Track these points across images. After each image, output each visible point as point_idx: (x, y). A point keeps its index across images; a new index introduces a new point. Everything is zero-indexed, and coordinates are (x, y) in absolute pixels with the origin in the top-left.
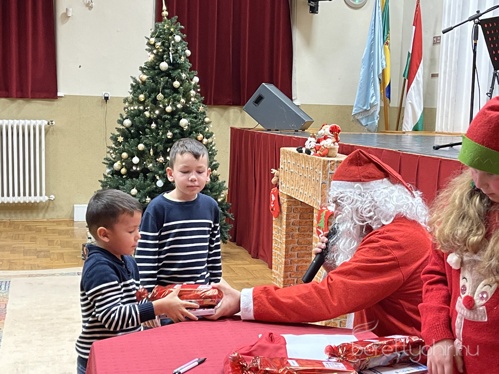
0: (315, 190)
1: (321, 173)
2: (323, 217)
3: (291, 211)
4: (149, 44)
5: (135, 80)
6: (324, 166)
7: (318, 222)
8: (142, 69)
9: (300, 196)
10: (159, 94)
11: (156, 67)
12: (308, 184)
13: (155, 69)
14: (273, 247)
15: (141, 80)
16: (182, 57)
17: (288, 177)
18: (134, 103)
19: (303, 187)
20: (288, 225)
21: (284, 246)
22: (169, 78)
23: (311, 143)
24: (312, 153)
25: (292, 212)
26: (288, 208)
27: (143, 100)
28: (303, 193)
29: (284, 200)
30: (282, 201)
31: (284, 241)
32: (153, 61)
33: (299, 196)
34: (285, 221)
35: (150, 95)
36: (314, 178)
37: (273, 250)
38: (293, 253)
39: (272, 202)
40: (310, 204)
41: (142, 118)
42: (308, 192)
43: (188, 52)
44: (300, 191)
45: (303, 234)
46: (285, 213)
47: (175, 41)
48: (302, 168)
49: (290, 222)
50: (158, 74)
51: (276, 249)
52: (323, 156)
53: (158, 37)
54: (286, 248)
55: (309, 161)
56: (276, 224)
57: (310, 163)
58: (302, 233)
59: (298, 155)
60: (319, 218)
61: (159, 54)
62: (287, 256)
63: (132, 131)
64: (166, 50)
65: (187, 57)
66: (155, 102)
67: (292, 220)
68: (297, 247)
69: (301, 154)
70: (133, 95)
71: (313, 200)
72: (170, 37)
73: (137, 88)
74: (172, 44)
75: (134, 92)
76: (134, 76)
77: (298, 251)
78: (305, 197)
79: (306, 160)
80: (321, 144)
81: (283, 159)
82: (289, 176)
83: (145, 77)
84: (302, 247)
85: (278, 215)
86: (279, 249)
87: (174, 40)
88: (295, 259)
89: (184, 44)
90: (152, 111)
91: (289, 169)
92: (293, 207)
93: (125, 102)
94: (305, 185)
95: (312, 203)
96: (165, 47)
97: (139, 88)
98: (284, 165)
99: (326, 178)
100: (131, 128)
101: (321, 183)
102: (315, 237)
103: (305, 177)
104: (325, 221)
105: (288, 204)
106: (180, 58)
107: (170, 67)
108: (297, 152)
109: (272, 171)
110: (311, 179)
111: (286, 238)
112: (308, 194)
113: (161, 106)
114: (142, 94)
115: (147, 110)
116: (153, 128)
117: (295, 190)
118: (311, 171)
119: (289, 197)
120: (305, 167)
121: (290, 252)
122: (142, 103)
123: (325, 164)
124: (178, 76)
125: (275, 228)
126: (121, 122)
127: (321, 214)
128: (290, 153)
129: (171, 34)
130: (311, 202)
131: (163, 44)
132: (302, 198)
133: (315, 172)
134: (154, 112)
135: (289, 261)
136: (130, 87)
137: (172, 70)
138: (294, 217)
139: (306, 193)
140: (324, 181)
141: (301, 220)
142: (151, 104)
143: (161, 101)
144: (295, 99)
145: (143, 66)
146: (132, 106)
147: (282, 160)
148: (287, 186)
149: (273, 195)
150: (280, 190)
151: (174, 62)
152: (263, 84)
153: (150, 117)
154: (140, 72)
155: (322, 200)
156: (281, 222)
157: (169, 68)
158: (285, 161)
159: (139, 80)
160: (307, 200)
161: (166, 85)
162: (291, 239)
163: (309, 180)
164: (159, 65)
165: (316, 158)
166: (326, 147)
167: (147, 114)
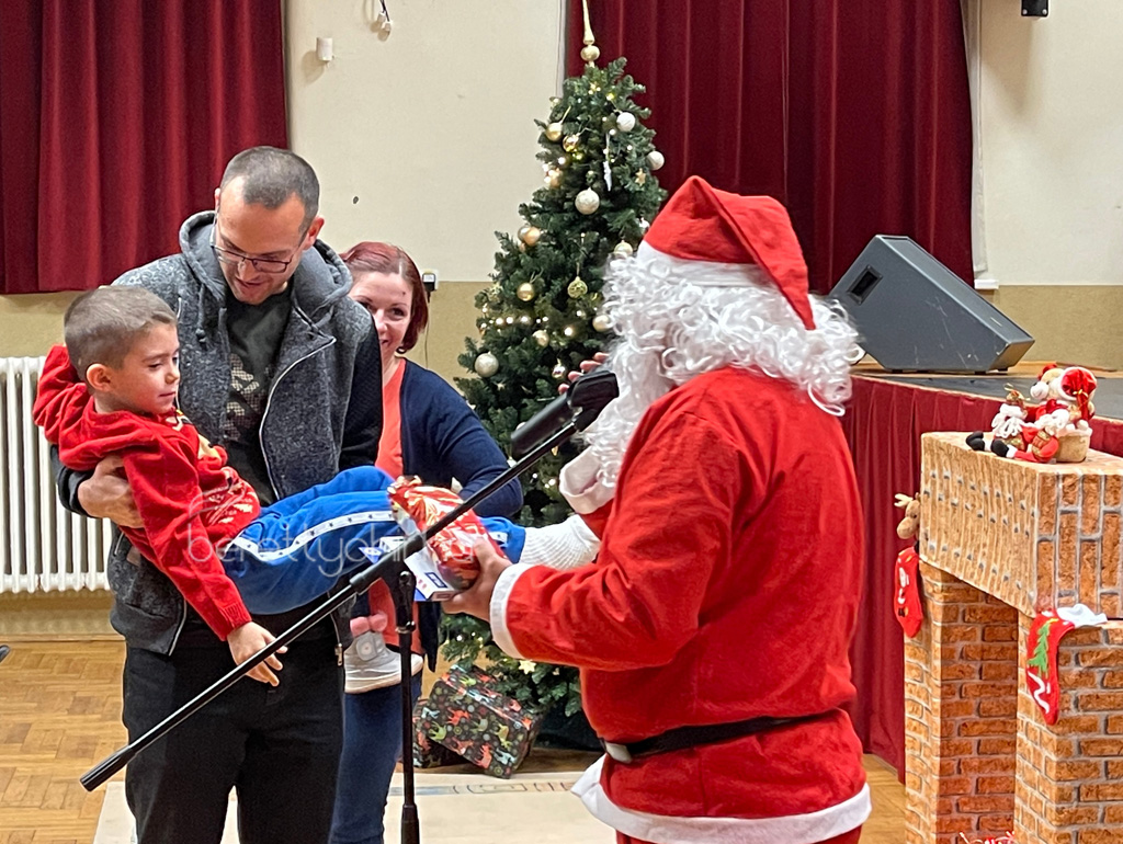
0: (1021, 560)
1: (1036, 510)
2: (1043, 640)
3: (956, 619)
4: (545, 140)
5: (508, 244)
6: (1046, 491)
7: (1030, 655)
8: (526, 211)
9: (979, 575)
10: (573, 279)
11: (566, 205)
12: (1001, 542)
13: (561, 210)
14: (907, 723)
15: (523, 241)
16: (639, 174)
17: (943, 520)
18: (505, 307)
19: (986, 550)
20: (946, 658)
21: (938, 720)
22: (601, 236)
23: (1008, 422)
24: (1012, 451)
25: (960, 621)
26: (946, 609)
27: (529, 297)
28: (988, 567)
29: (934, 585)
30: (928, 589)
31: (938, 706)
32: (559, 187)
33: (976, 576)
34: (938, 646)
35: (549, 284)
36: (1018, 525)
37: (907, 732)
38: (964, 740)
39: (901, 592)
40: (1006, 601)
41: (526, 349)
42: (1002, 566)
43: (657, 158)
44: (979, 561)
45: (993, 686)
46: (937, 624)
47: (618, 130)
48: (982, 495)
49: (953, 651)
50: (571, 225)
51: (915, 729)
52: (1045, 460)
53: (570, 119)
54: (944, 726)
55: (1002, 476)
56: (914, 655)
57: (1006, 480)
58: (992, 683)
59: (970, 456)
60: (1032, 643)
61: (574, 167)
62: (946, 749)
63: (500, 386)
64: (593, 157)
65: (654, 173)
66: (563, 302)
67: (960, 645)
68: (976, 723)
69: (979, 453)
70: (502, 284)
71: (1016, 590)
72: (605, 119)
73: (512, 263)
74: (612, 137)
75: (505, 277)
76: (504, 232)
77: (981, 734)
78: (993, 580)
79: (995, 471)
80: (1038, 425)
81: (929, 467)
82: (946, 517)
83: (535, 233)
84: (993, 723)
85: (918, 629)
86: (923, 729)
87: (616, 125)
88: (972, 758)
89: (645, 135)
90: (556, 328)
91: (947, 497)
92: (962, 606)
93: (479, 305)
94: (991, 544)
95: (1013, 597)
96: (591, 148)
97: (518, 265)
98: (934, 483)
99: (1050, 525)
100: (498, 378)
101: (1036, 541)
102: (1024, 698)
103: (993, 521)
104: (1049, 652)
105: (945, 597)
106: (633, 175)
107: (603, 203)
108: (967, 448)
109: (898, 501)
110: (1009, 527)
111: (943, 699)
112: (1001, 570)
113: (579, 313)
114: (528, 282)
115: (539, 327)
116: (557, 376)
117: (965, 559)
118: (1008, 504)
119: (949, 578)
120: (992, 492)
121: (956, 740)
122: (528, 306)
123: (1047, 483)
124: (628, 226)
125: (911, 668)
126: (469, 362)
127: (1039, 631)
128: (948, 450)
129: (609, 109)
130: (1010, 593)
131: (584, 139)
132: (985, 583)
133: (1019, 509)
134: (561, 334)
135: (955, 764)
136: (494, 263)
137: (612, 210)
138: (964, 636)
139: (997, 569)
140: (1046, 534)
141: (986, 645)
142: (551, 309)
143: (579, 299)
144: (983, 271)
145: (530, 202)
146: (500, 315)
147: (926, 469)
148: (943, 544)
149: (901, 570)
150: (922, 556)
151: (617, 188)
152: (879, 236)
153: (549, 347)
154: (522, 220)
155: (1039, 591)
156: (928, 649)
157: (600, 207)
158: (936, 472)
159: (520, 243)
160: (998, 588)
161: (592, 255)
162: (957, 698)
163: (1004, 531)
164: (573, 200)
165: (1020, 468)
166: (1052, 433)
167: (540, 335)
